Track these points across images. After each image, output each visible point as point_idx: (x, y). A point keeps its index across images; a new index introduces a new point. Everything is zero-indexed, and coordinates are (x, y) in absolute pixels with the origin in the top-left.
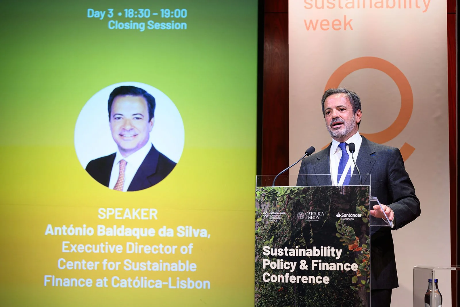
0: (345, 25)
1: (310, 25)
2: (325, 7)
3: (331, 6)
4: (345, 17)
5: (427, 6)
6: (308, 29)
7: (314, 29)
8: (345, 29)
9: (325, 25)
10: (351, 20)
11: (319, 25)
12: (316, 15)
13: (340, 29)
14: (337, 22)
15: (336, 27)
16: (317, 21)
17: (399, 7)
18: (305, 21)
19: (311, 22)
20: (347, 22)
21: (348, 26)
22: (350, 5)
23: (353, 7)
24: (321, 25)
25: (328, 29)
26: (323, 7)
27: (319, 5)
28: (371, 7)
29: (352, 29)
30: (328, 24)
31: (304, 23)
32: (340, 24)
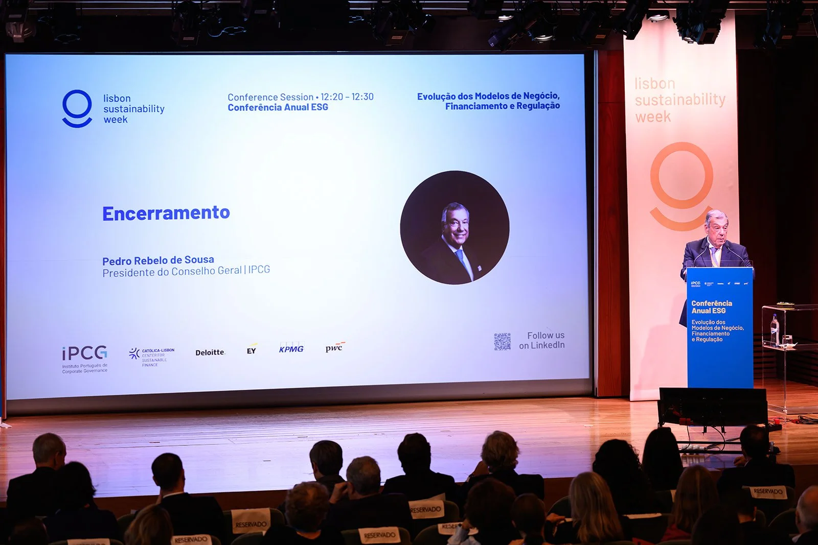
0: (665, 118)
1: (640, 118)
2: (651, 103)
3: (655, 103)
4: (665, 111)
5: (722, 103)
6: (638, 121)
7: (643, 121)
8: (665, 121)
9: (650, 118)
10: (669, 114)
11: (646, 117)
12: (644, 110)
13: (661, 121)
14: (659, 116)
15: (659, 119)
16: (645, 114)
17: (703, 104)
18: (636, 115)
19: (641, 115)
20: (666, 116)
21: (667, 119)
22: (668, 103)
23: (671, 104)
24: (648, 118)
25: (653, 121)
26: (649, 104)
27: (646, 103)
28: (683, 104)
29: (670, 121)
30: (653, 118)
31: (635, 115)
32: (661, 117)
